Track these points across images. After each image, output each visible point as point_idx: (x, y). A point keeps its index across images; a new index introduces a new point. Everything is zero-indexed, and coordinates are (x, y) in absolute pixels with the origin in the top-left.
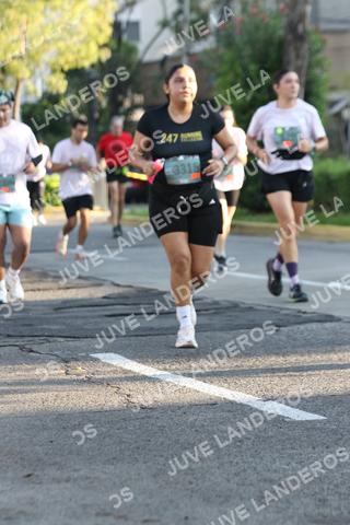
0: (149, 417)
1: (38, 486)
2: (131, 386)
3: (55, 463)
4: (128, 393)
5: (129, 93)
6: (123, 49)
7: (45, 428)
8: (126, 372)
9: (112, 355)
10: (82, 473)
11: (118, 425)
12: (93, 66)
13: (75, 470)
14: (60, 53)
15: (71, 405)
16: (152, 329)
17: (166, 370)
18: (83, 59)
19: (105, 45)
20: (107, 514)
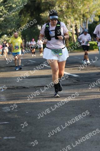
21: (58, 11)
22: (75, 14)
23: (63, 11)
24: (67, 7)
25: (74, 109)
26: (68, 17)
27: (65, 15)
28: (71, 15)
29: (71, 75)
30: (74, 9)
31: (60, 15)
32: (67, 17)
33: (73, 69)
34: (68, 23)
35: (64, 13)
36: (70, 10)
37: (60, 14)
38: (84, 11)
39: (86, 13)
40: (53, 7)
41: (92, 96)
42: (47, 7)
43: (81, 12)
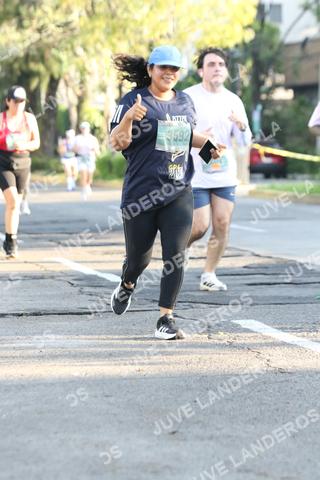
0: (287, 381)
1: (181, 443)
2: (270, 351)
3: (198, 422)
4: (268, 358)
5: (271, 73)
6: (266, 31)
7: (189, 388)
8: (265, 338)
9: (253, 321)
10: (224, 431)
11: (259, 388)
12: (237, 46)
13: (218, 429)
14: (206, 33)
15: (213, 368)
16: (290, 298)
17: (304, 336)
18: (227, 39)
19: (249, 26)
20: (247, 471)
21: (52, 27)
22: (119, 39)
23: (73, 25)
24: (88, 13)
25: (109, 403)
26: (92, 50)
27: (78, 42)
28: (102, 43)
29: (96, 276)
30: (115, 21)
31: (60, 41)
32: (85, 50)
33: (107, 253)
34: (89, 73)
35: (76, 32)
36: (101, 23)
37: (59, 37)
38: (154, 30)
39: (161, 37)
40: (35, 9)
41: (178, 357)
42: (10, 8)
43: (141, 33)
